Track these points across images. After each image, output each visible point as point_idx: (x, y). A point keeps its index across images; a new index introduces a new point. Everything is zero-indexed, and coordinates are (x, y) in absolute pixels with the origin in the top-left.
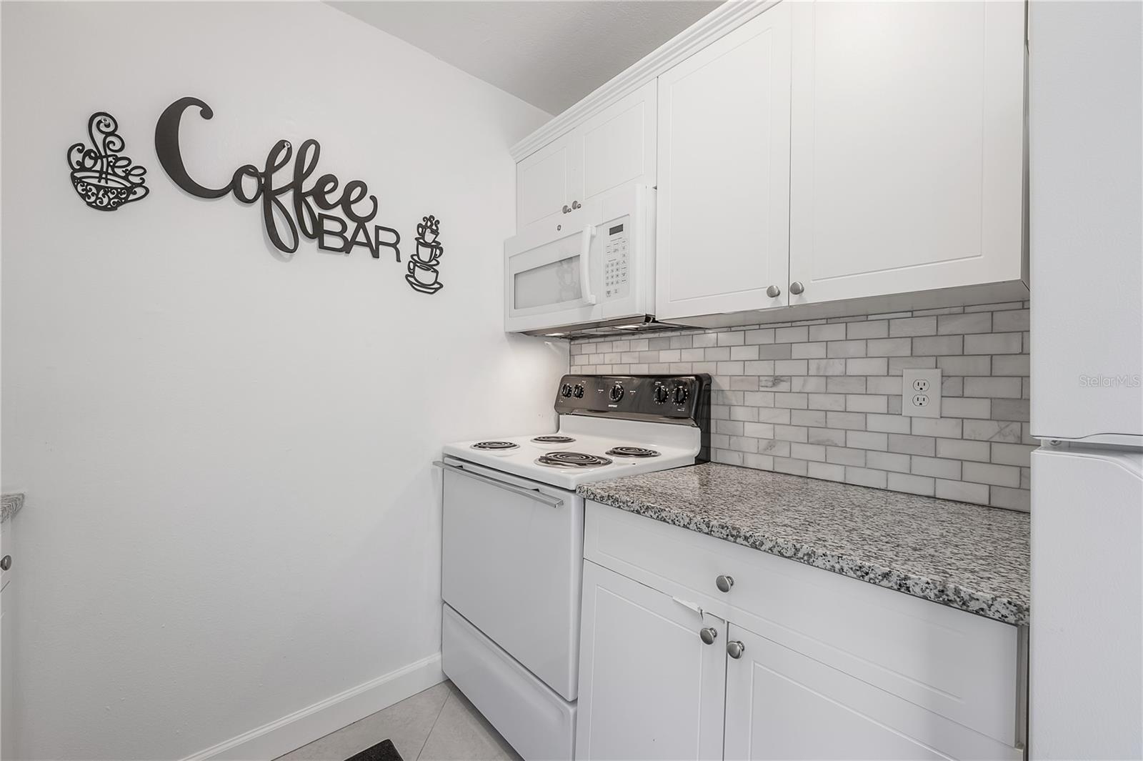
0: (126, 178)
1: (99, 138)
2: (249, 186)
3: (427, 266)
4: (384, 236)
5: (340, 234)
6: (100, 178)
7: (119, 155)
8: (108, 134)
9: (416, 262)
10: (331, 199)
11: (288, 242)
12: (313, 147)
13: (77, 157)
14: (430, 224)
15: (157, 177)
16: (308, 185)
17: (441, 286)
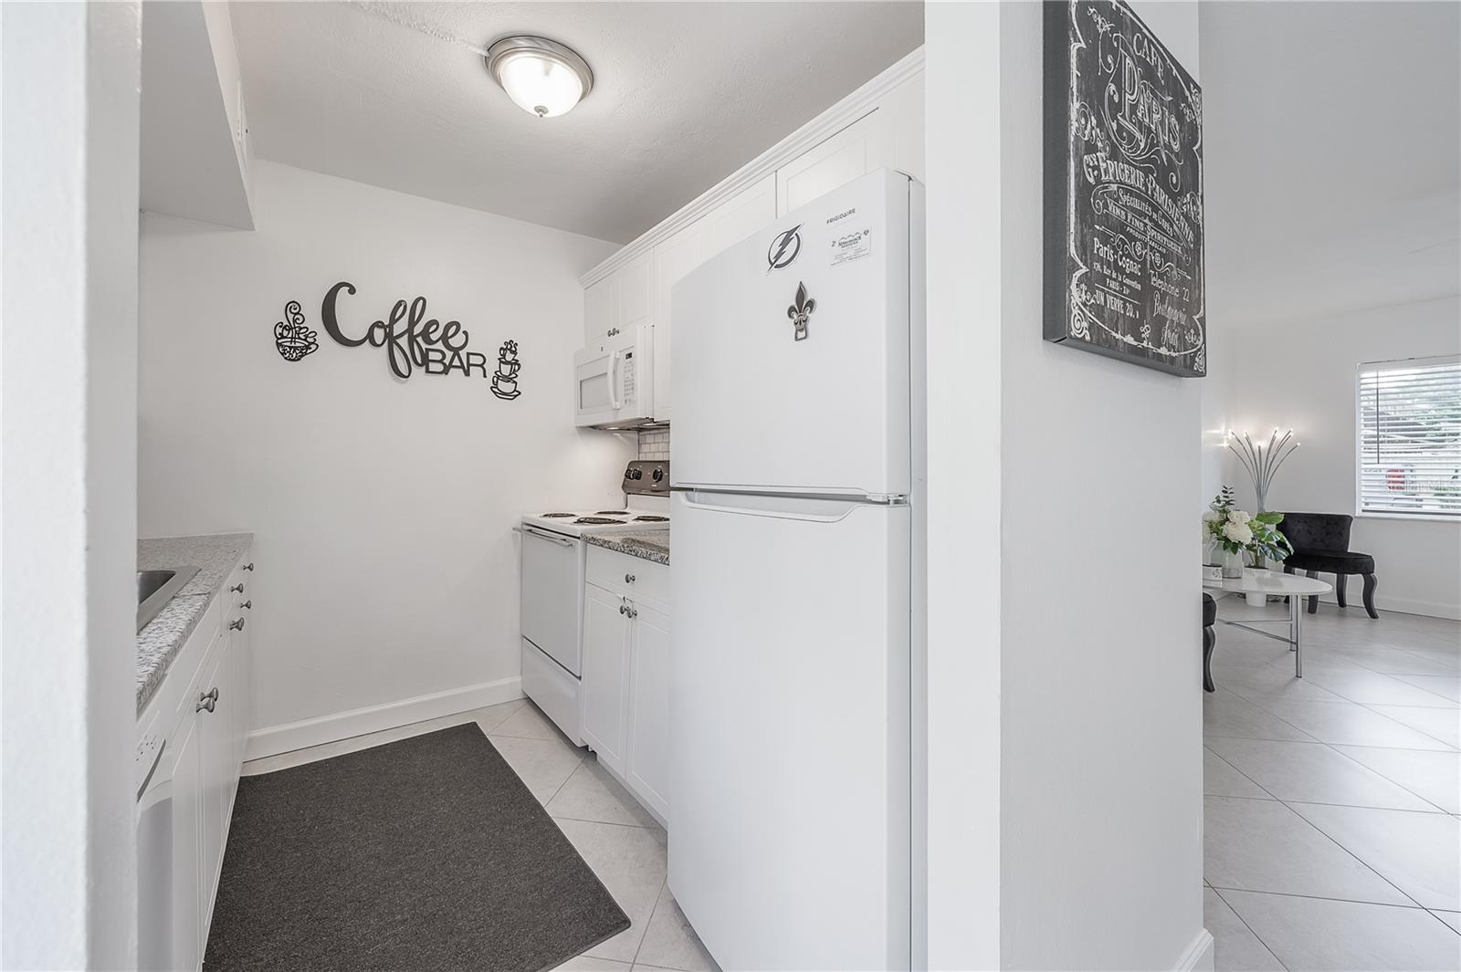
0: (305, 340)
1: (291, 316)
2: (379, 335)
3: (508, 379)
4: (474, 360)
5: (441, 361)
6: (291, 342)
7: (302, 326)
8: (296, 314)
9: (499, 376)
10: (434, 337)
11: (404, 371)
12: (421, 301)
13: (279, 330)
14: (510, 347)
15: (323, 337)
16: (418, 329)
17: (520, 393)
